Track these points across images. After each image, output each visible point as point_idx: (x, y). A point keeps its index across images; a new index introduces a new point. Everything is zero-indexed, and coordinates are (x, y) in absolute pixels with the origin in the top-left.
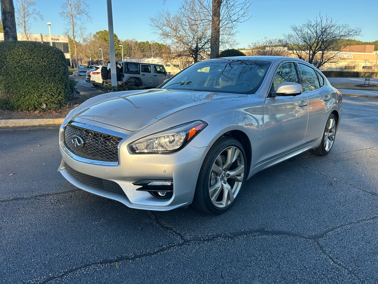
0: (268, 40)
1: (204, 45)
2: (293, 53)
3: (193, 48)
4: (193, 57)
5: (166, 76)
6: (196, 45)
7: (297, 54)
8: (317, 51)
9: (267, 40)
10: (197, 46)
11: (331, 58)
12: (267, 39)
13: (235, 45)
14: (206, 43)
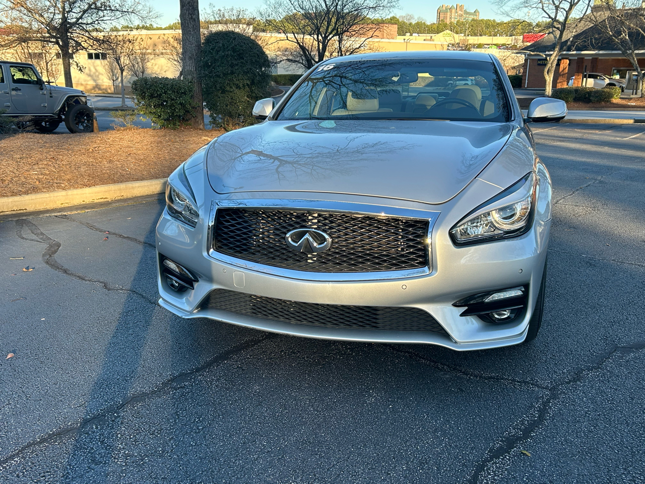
0: (216, 9)
1: (81, 18)
2: (287, 38)
3: (54, 23)
4: (57, 43)
5: (42, 89)
6: (60, 16)
7: (295, 41)
8: (330, 36)
9: (214, 9)
10: (65, 19)
11: (355, 49)
12: (214, 7)
13: (152, 18)
14: (85, 12)
